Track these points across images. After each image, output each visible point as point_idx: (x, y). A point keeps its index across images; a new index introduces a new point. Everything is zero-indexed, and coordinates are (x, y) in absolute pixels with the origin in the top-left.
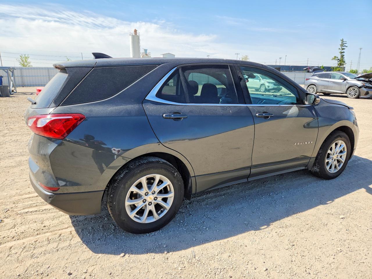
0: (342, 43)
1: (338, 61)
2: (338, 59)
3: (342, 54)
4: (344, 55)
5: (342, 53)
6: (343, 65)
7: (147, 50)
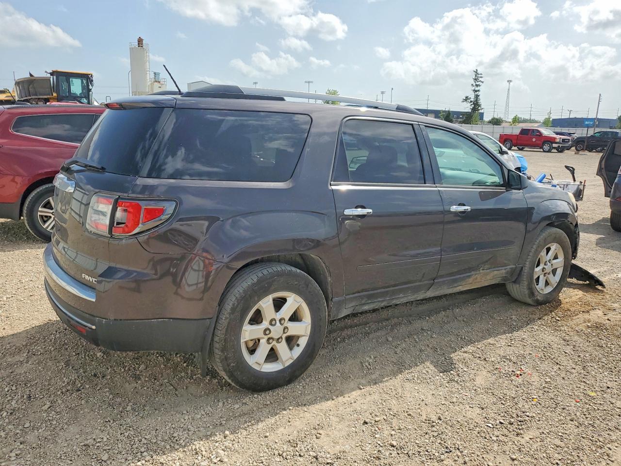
0: (476, 76)
2: (471, 102)
3: (476, 93)
4: (479, 96)
6: (479, 110)
7: (159, 74)
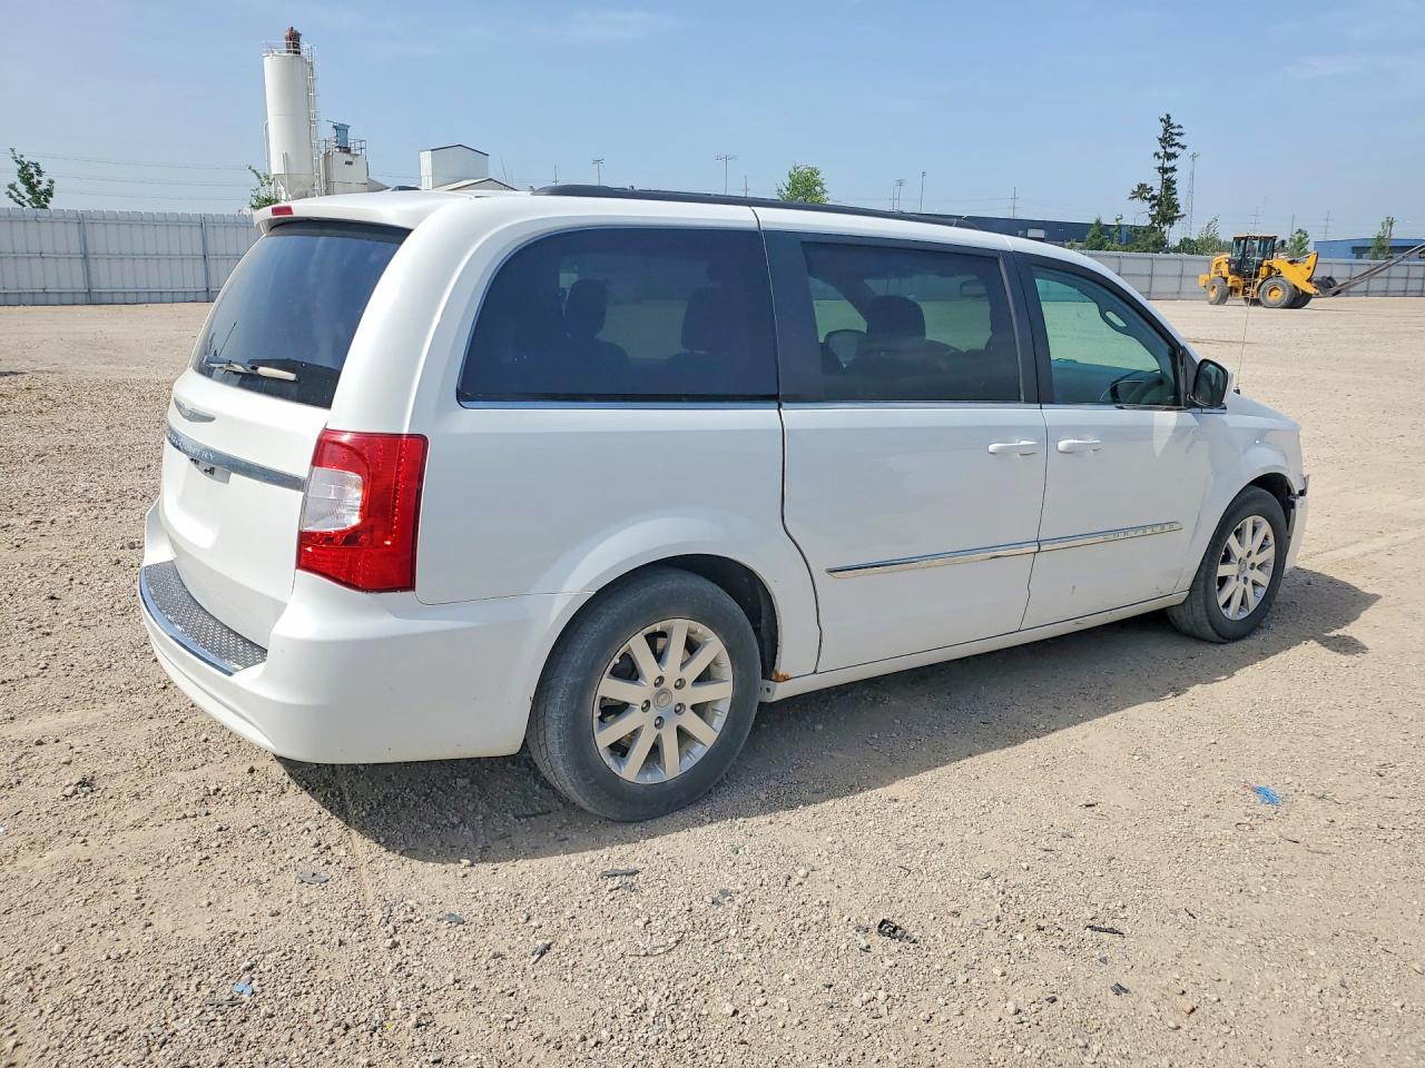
0: (1166, 130)
1: (1153, 206)
2: (1154, 197)
3: (1166, 176)
6: (1173, 218)
7: (347, 129)
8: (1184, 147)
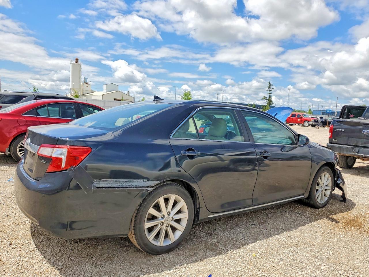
0: (269, 85)
1: (267, 101)
2: (267, 99)
4: (271, 96)
5: (270, 94)
6: (271, 104)
7: (87, 79)
8: (273, 89)
